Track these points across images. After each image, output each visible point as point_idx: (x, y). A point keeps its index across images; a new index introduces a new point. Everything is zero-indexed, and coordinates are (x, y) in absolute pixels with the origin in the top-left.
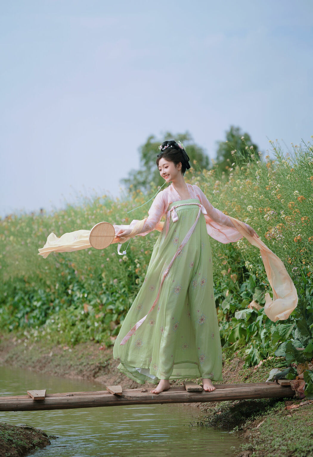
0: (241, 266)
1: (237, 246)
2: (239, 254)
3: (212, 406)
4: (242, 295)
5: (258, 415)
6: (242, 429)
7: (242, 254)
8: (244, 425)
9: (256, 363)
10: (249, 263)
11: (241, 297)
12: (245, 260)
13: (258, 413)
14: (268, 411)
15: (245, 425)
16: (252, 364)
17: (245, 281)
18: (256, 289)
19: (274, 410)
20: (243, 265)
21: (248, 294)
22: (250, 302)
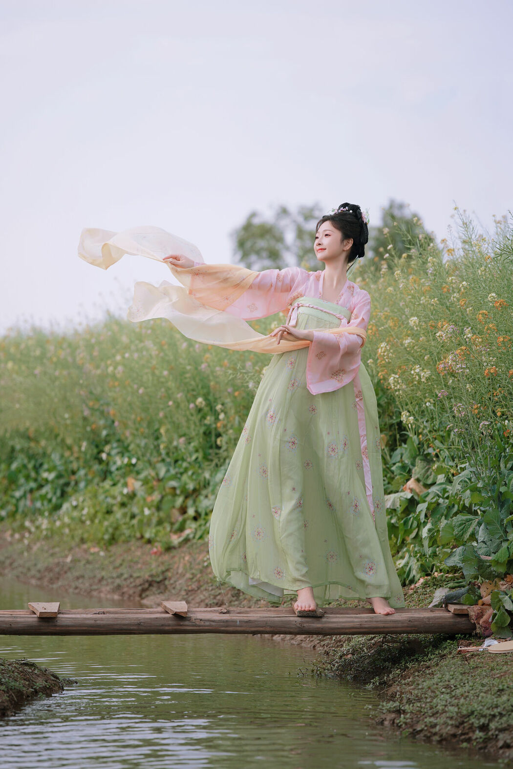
0: (395, 421)
1: (389, 384)
2: (391, 400)
3: (338, 647)
4: (393, 468)
5: (413, 660)
6: (385, 683)
7: (397, 399)
8: (388, 676)
9: (412, 581)
10: (408, 414)
11: (393, 472)
12: (401, 410)
13: (412, 658)
14: (430, 655)
15: (390, 676)
16: (407, 582)
17: (400, 445)
18: (418, 461)
19: (439, 653)
20: (398, 420)
21: (404, 467)
22: (408, 480)
